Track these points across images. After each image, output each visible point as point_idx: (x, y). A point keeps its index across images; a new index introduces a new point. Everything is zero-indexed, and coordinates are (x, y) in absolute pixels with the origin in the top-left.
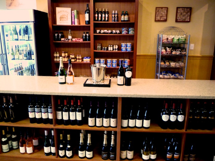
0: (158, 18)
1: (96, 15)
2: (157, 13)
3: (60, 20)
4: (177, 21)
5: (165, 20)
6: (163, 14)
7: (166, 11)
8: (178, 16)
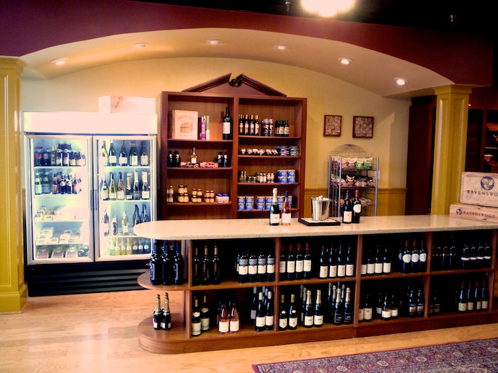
0: (328, 131)
1: (241, 126)
2: (327, 124)
3: (181, 131)
4: (354, 136)
5: (339, 135)
6: (336, 125)
7: (339, 122)
8: (357, 128)
